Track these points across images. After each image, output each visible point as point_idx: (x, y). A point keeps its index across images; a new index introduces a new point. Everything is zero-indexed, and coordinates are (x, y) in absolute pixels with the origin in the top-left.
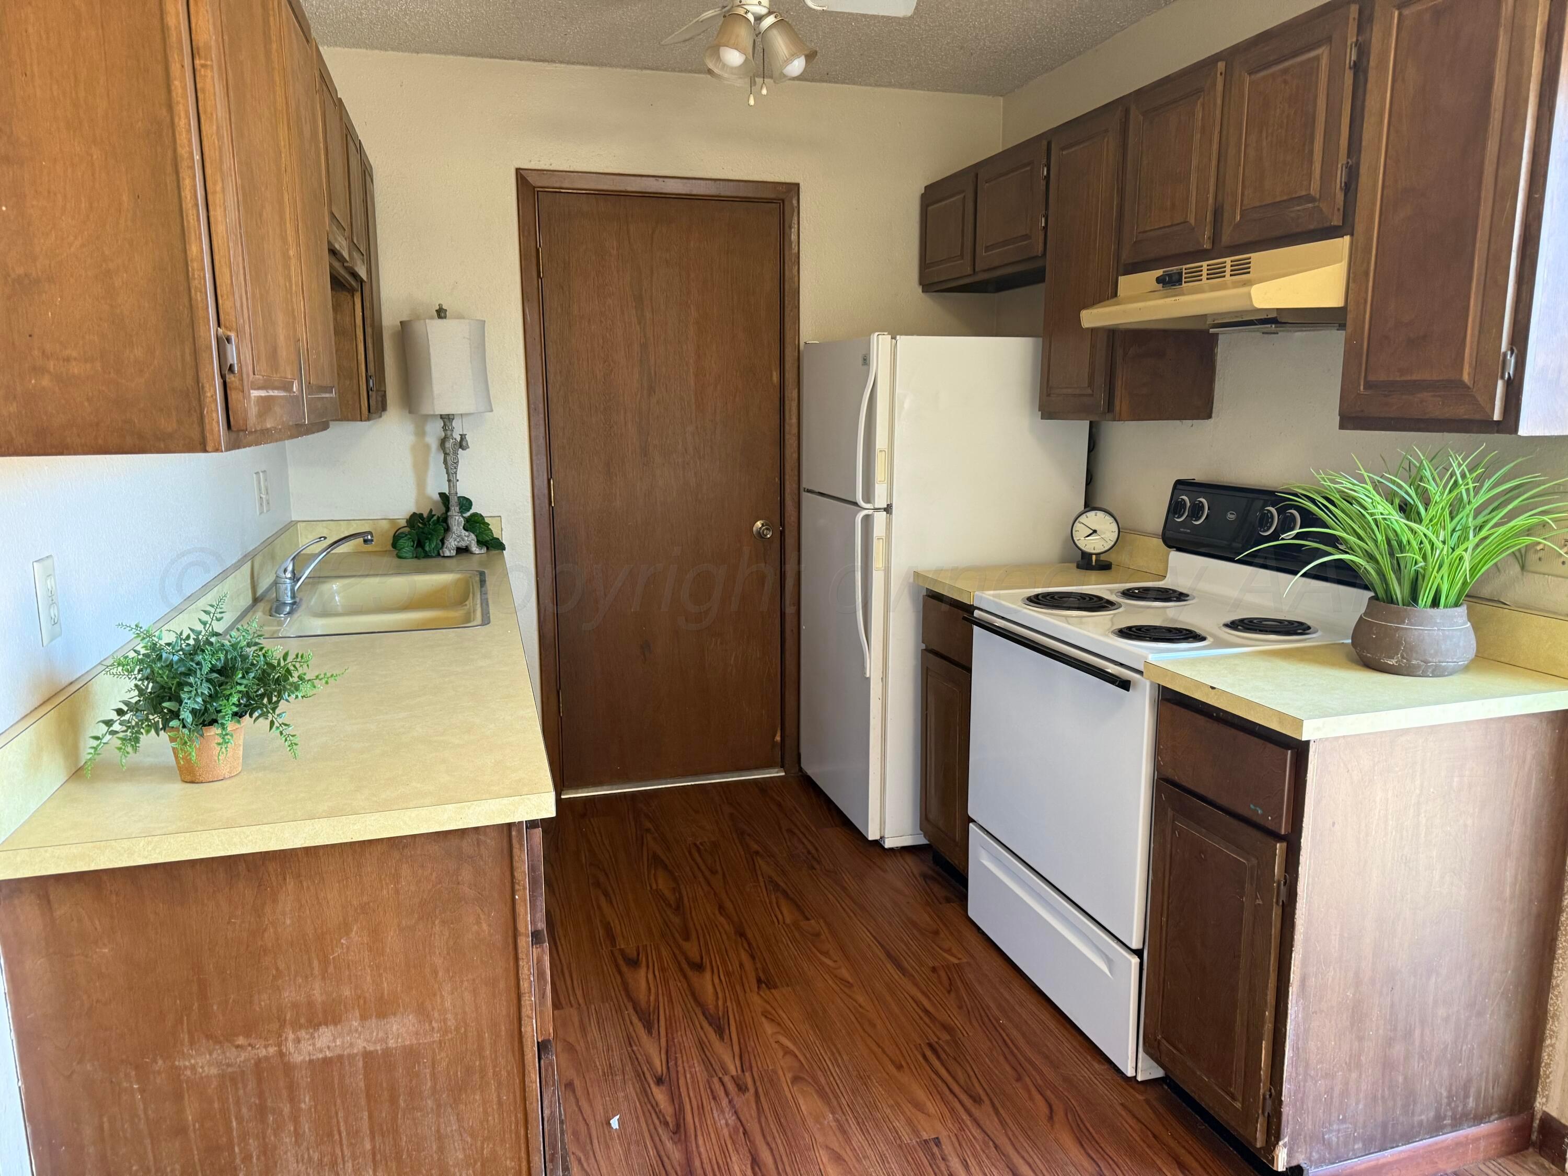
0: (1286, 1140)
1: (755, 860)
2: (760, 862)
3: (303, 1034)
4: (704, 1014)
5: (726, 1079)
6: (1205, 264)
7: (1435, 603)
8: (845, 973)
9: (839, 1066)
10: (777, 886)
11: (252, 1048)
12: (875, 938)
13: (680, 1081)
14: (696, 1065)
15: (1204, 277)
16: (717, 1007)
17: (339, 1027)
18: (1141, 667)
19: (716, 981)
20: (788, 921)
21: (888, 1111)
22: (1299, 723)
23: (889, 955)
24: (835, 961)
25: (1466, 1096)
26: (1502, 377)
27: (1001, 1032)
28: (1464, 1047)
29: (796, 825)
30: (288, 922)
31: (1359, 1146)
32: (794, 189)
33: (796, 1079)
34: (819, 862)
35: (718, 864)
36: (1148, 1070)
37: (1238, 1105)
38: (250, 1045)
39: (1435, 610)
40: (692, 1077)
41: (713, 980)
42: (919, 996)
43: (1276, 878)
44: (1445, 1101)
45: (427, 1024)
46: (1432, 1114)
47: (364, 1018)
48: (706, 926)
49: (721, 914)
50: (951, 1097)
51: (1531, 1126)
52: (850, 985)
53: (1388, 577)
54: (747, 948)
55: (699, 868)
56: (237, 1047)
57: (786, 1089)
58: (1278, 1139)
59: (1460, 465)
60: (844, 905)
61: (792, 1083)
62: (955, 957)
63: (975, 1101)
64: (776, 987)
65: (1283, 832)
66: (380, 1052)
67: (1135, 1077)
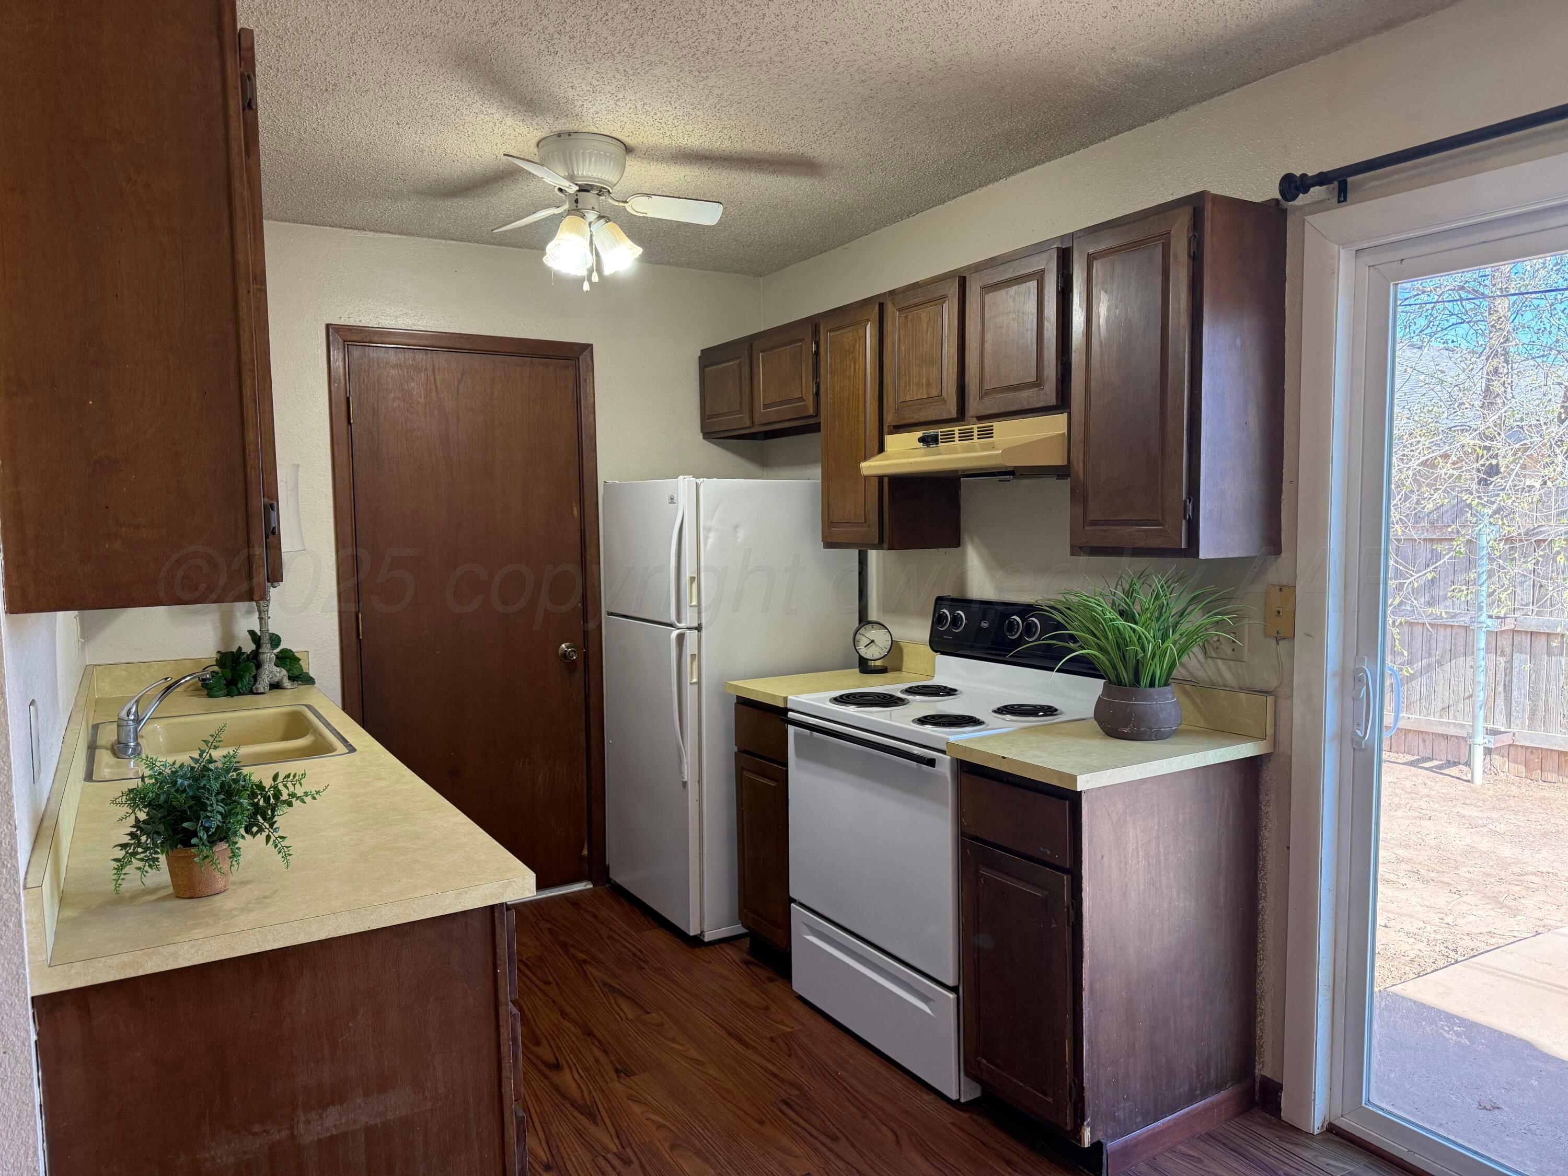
0: (1089, 1120)
1: (585, 968)
2: (589, 969)
3: (313, 1115)
4: (573, 1106)
5: (609, 1156)
6: (956, 429)
7: (1152, 684)
8: (694, 1053)
9: (709, 1130)
10: (611, 987)
11: (267, 1133)
12: (716, 1022)
13: (567, 1165)
14: (578, 1149)
15: (957, 439)
16: (583, 1098)
17: (345, 1105)
18: (944, 747)
19: (577, 1076)
20: (630, 1016)
21: (761, 1159)
22: (1074, 779)
23: (730, 1033)
24: (683, 1045)
25: (1209, 1070)
26: (1185, 518)
27: (841, 1081)
28: (1204, 1029)
29: (614, 931)
30: (304, 1011)
31: (1139, 1119)
32: (588, 348)
33: (673, 1147)
34: (646, 962)
35: (548, 974)
36: (971, 1093)
37: (1050, 1100)
38: (265, 1131)
39: (1152, 689)
40: (577, 1158)
41: (573, 1077)
42: (764, 1063)
43: (1066, 904)
44: (1195, 1075)
45: (421, 1095)
46: (1187, 1087)
47: (366, 1094)
48: (553, 1031)
49: (564, 1018)
50: (811, 1139)
51: (1254, 1089)
52: (703, 1064)
53: (1118, 666)
54: (598, 1045)
55: (531, 981)
56: (254, 1134)
57: (667, 1156)
58: (1083, 1120)
59: (1159, 581)
60: (678, 996)
61: (671, 1151)
62: (787, 1026)
63: (833, 1139)
64: (634, 1074)
65: (1068, 867)
66: (379, 1125)
67: (959, 1099)
